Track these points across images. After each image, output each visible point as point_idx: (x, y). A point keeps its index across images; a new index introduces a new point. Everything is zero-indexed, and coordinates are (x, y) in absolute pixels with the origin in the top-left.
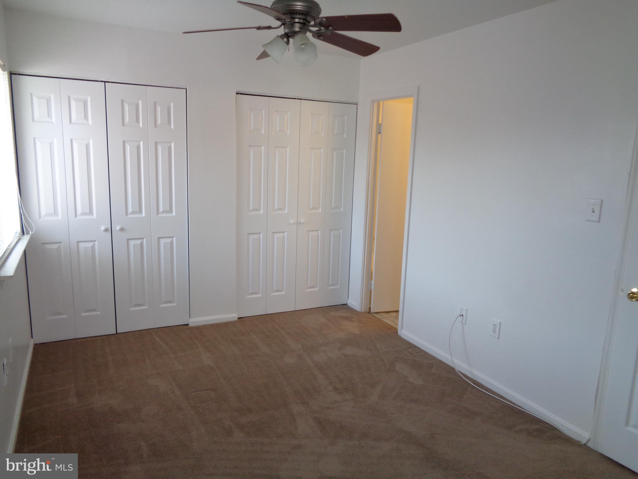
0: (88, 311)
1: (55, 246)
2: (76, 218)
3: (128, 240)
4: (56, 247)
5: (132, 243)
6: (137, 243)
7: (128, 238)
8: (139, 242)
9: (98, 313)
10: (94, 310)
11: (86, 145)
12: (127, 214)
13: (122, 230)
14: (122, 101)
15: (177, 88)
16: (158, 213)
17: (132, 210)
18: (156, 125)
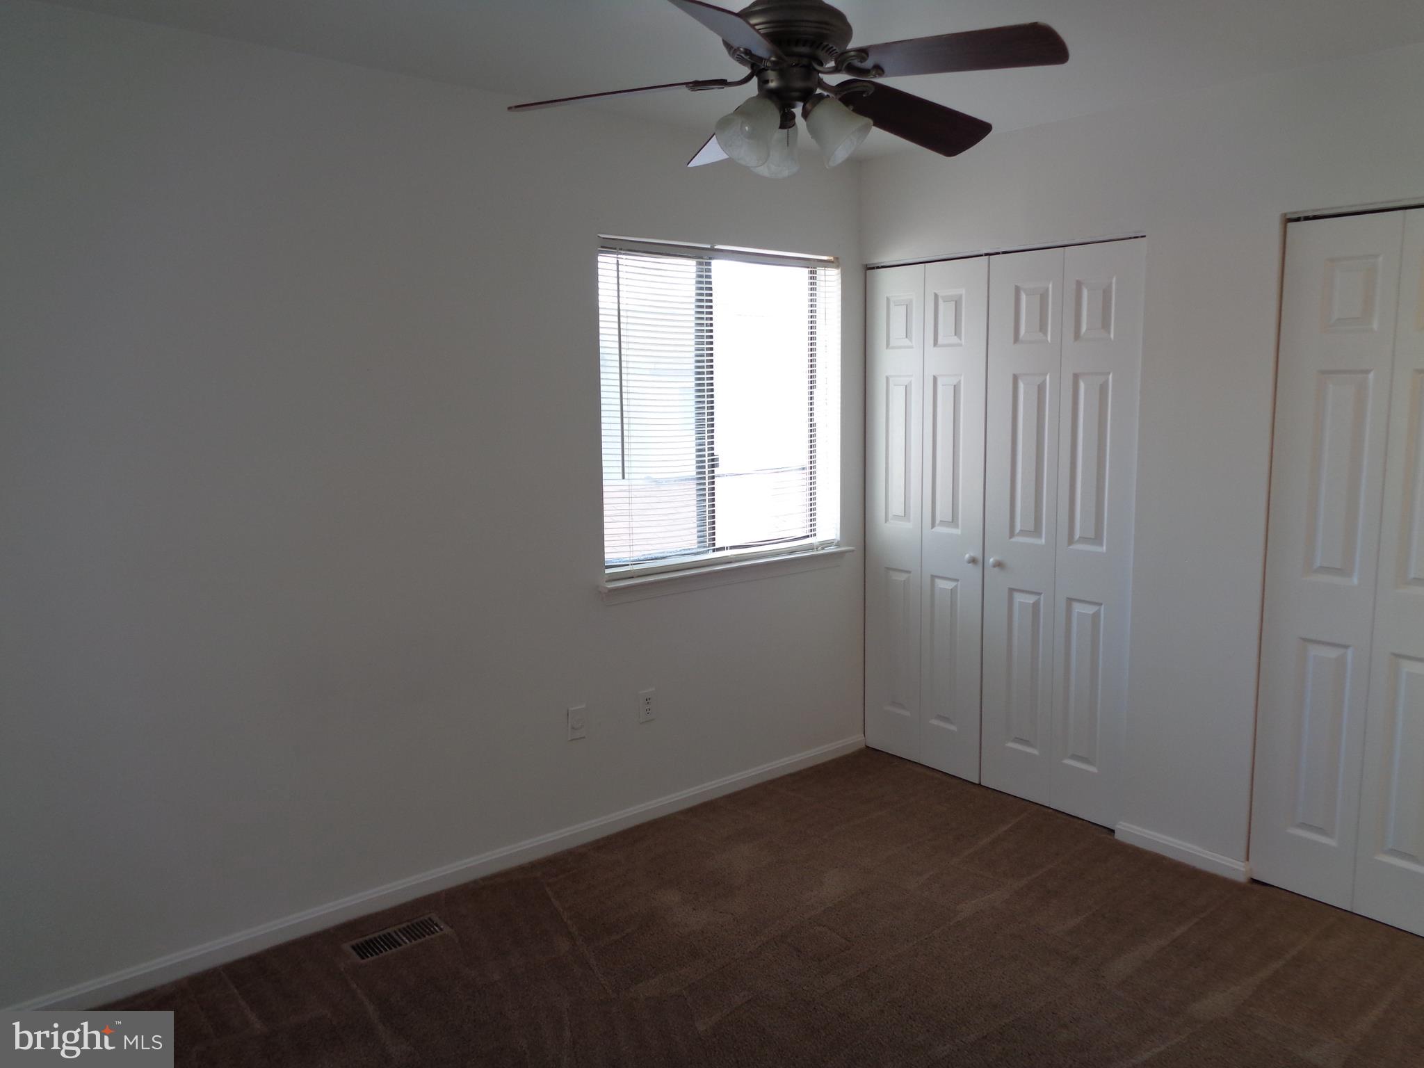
0: (940, 717)
1: (903, 577)
2: (933, 530)
3: (1011, 591)
4: (903, 579)
5: (1019, 598)
6: (1027, 601)
7: (1012, 587)
8: (1031, 599)
9: (953, 728)
10: (946, 719)
11: (955, 386)
12: (1012, 534)
13: (999, 565)
14: (1018, 290)
15: (1130, 238)
16: (1071, 540)
17: (1021, 526)
18: (1077, 335)
